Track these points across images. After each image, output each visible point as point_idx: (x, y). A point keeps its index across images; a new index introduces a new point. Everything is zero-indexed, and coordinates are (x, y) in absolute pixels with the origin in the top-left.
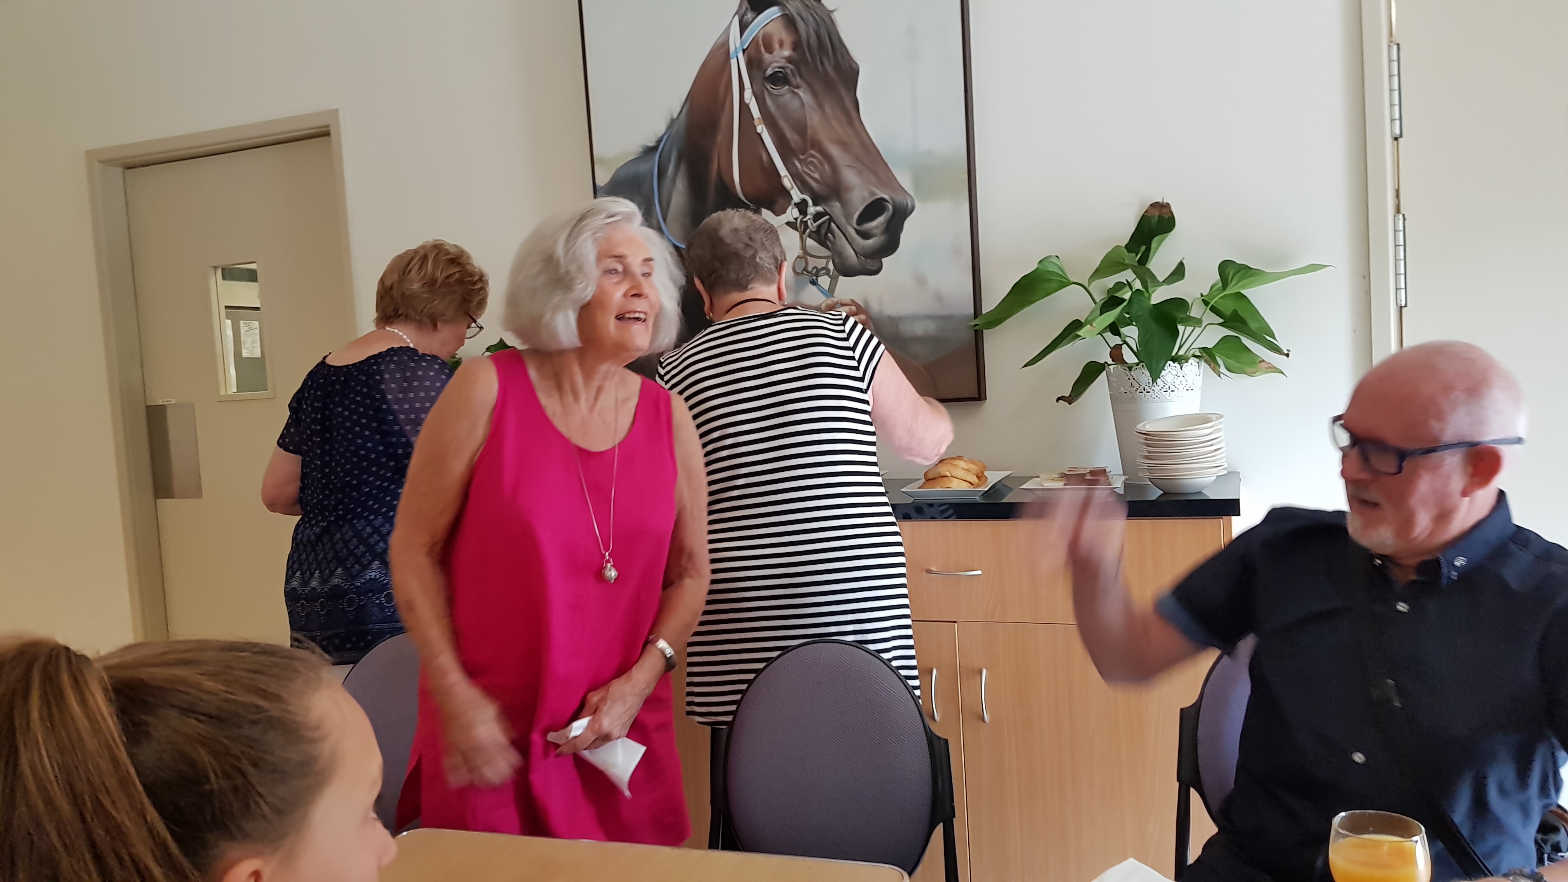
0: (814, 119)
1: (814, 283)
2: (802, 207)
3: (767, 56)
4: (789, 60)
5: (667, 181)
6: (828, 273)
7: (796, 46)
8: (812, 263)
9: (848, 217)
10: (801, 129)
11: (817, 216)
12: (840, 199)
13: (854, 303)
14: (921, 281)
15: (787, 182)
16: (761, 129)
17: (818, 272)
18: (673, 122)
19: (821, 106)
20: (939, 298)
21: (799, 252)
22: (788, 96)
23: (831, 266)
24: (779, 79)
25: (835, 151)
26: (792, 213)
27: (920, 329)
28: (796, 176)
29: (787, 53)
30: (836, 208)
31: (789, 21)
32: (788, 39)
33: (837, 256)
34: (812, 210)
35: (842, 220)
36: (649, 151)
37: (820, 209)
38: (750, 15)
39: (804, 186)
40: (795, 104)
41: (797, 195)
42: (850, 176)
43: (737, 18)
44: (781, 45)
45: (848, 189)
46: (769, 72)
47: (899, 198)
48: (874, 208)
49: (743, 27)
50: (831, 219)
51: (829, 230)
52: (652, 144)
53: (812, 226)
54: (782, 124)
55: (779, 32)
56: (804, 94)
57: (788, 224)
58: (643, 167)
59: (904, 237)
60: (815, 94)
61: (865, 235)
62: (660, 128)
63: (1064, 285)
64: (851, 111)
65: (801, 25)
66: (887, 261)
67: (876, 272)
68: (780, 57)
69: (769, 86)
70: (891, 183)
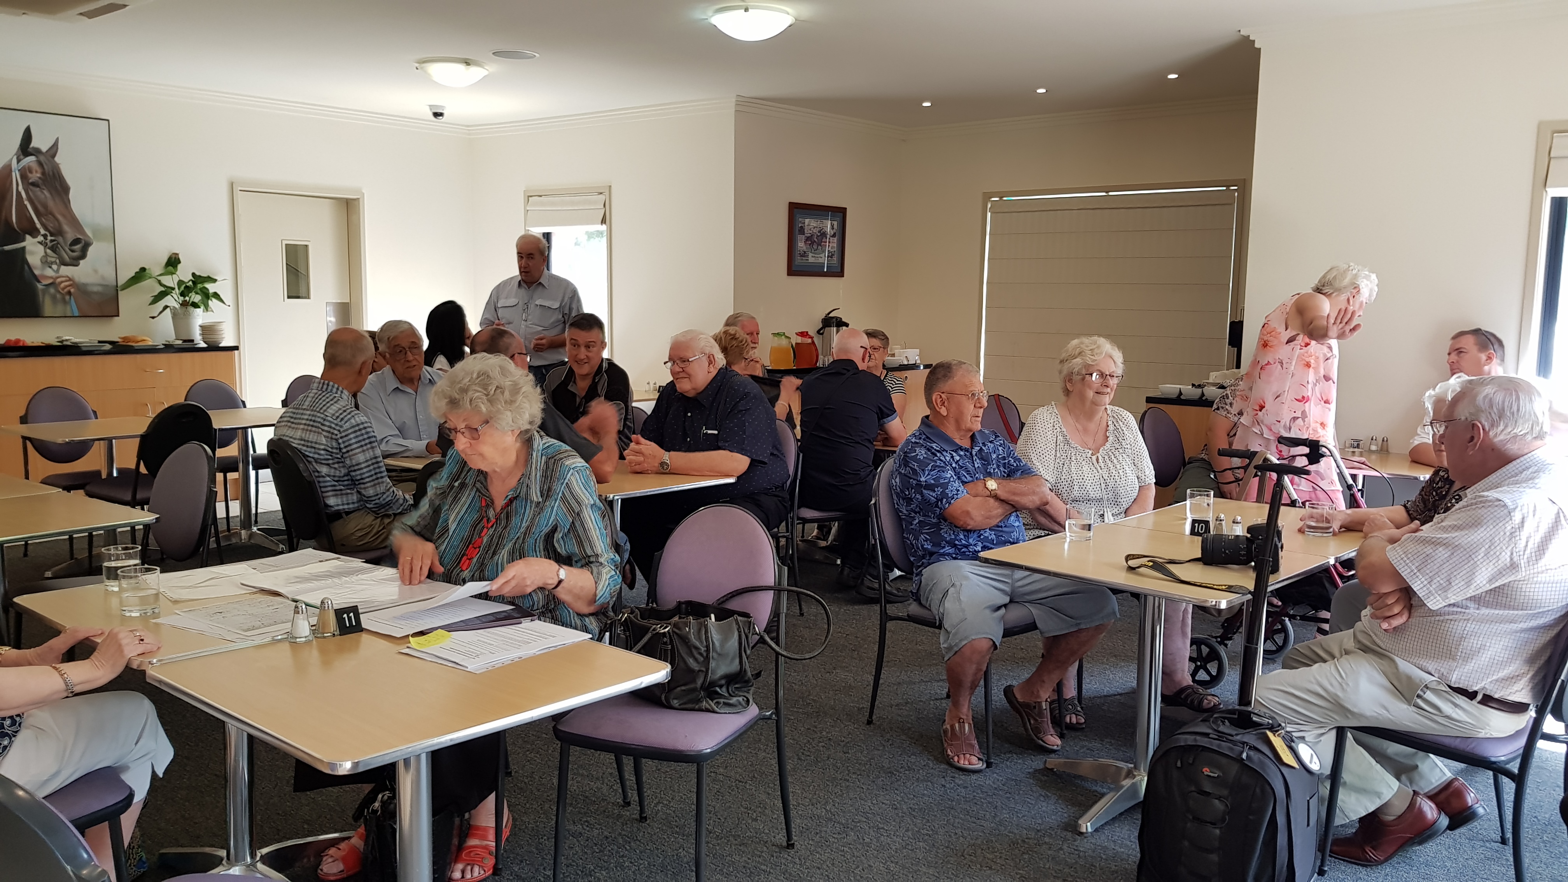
0: (51, 204)
1: (50, 267)
2: (45, 236)
3: (30, 175)
4: (40, 178)
6: (56, 264)
7: (43, 173)
8: (49, 259)
9: (65, 243)
10: (45, 206)
11: (52, 241)
12: (62, 236)
13: (68, 277)
14: (96, 271)
15: (38, 225)
16: (26, 203)
17: (52, 263)
19: (54, 198)
20: (103, 278)
21: (44, 254)
22: (40, 192)
23: (58, 261)
24: (33, 184)
25: (60, 217)
26: (40, 238)
27: (95, 289)
28: (42, 224)
29: (39, 175)
30: (60, 239)
31: (40, 164)
32: (39, 170)
33: (60, 257)
34: (49, 238)
35: (63, 244)
37: (53, 238)
38: (22, 157)
39: (46, 229)
40: (43, 196)
41: (42, 231)
42: (66, 228)
43: (15, 157)
44: (36, 171)
45: (65, 232)
46: (30, 181)
47: (87, 239)
48: (76, 241)
49: (19, 161)
50: (58, 243)
51: (57, 247)
53: (49, 244)
54: (37, 203)
55: (35, 166)
56: (48, 195)
57: (39, 242)
59: (89, 253)
60: (51, 194)
61: (73, 251)
63: (150, 278)
64: (66, 203)
65: (45, 167)
66: (82, 262)
67: (77, 265)
68: (35, 176)
69: (31, 187)
70: (84, 233)
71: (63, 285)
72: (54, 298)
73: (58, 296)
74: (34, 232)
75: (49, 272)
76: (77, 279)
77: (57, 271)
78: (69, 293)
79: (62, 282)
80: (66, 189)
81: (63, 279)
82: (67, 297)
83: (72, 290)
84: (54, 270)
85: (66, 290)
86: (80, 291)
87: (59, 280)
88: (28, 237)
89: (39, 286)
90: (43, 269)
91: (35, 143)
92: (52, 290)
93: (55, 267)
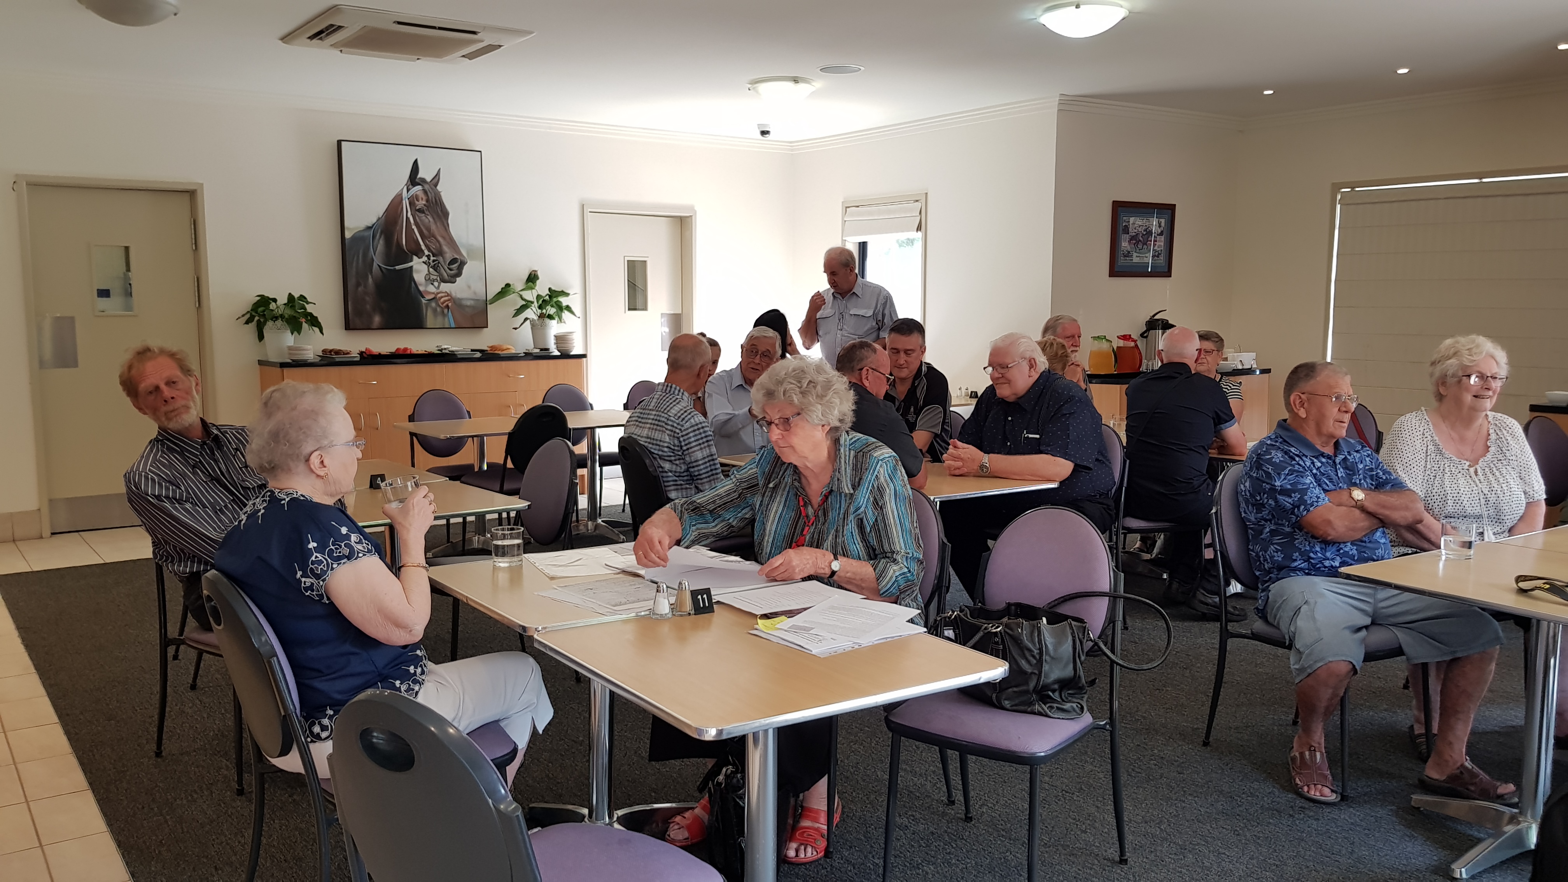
0: (433, 227)
1: (432, 284)
2: (428, 256)
3: (417, 202)
4: (425, 205)
5: (376, 241)
6: (437, 281)
7: (427, 201)
8: (432, 277)
9: (445, 262)
10: (429, 230)
11: (434, 261)
12: (442, 256)
13: (446, 292)
14: (469, 287)
15: (423, 247)
16: (414, 227)
17: (434, 280)
18: (379, 219)
19: (436, 223)
20: (475, 293)
21: (427, 273)
22: (424, 218)
23: (438, 279)
24: (420, 211)
25: (440, 239)
26: (425, 259)
27: (469, 303)
28: (426, 246)
29: (424, 202)
30: (441, 259)
31: (425, 192)
32: (425, 198)
33: (440, 275)
34: (432, 258)
35: (443, 263)
36: (369, 228)
37: (435, 258)
38: (411, 187)
39: (429, 250)
40: (427, 221)
41: (427, 253)
42: (445, 248)
43: (405, 187)
44: (422, 199)
45: (446, 253)
46: (417, 208)
47: (462, 259)
48: (454, 261)
49: (408, 190)
50: (439, 263)
51: (438, 266)
52: (370, 225)
53: (432, 264)
54: (422, 227)
55: (421, 195)
56: (431, 220)
57: (423, 262)
58: (366, 234)
59: (464, 271)
60: (434, 219)
61: (451, 270)
62: (374, 220)
63: (514, 293)
64: (446, 227)
65: (429, 194)
66: (457, 279)
67: (454, 282)
68: (421, 204)
69: (417, 213)
70: (460, 253)
71: (442, 300)
72: (435, 310)
73: (438, 309)
74: (419, 253)
75: (431, 289)
76: (454, 294)
77: (438, 287)
78: (447, 307)
79: (442, 297)
80: (446, 214)
81: (443, 295)
82: (446, 311)
83: (450, 304)
84: (435, 287)
85: (445, 304)
86: (455, 304)
87: (439, 295)
88: (415, 258)
89: (423, 301)
90: (426, 286)
91: (421, 175)
92: (433, 304)
93: (436, 284)
